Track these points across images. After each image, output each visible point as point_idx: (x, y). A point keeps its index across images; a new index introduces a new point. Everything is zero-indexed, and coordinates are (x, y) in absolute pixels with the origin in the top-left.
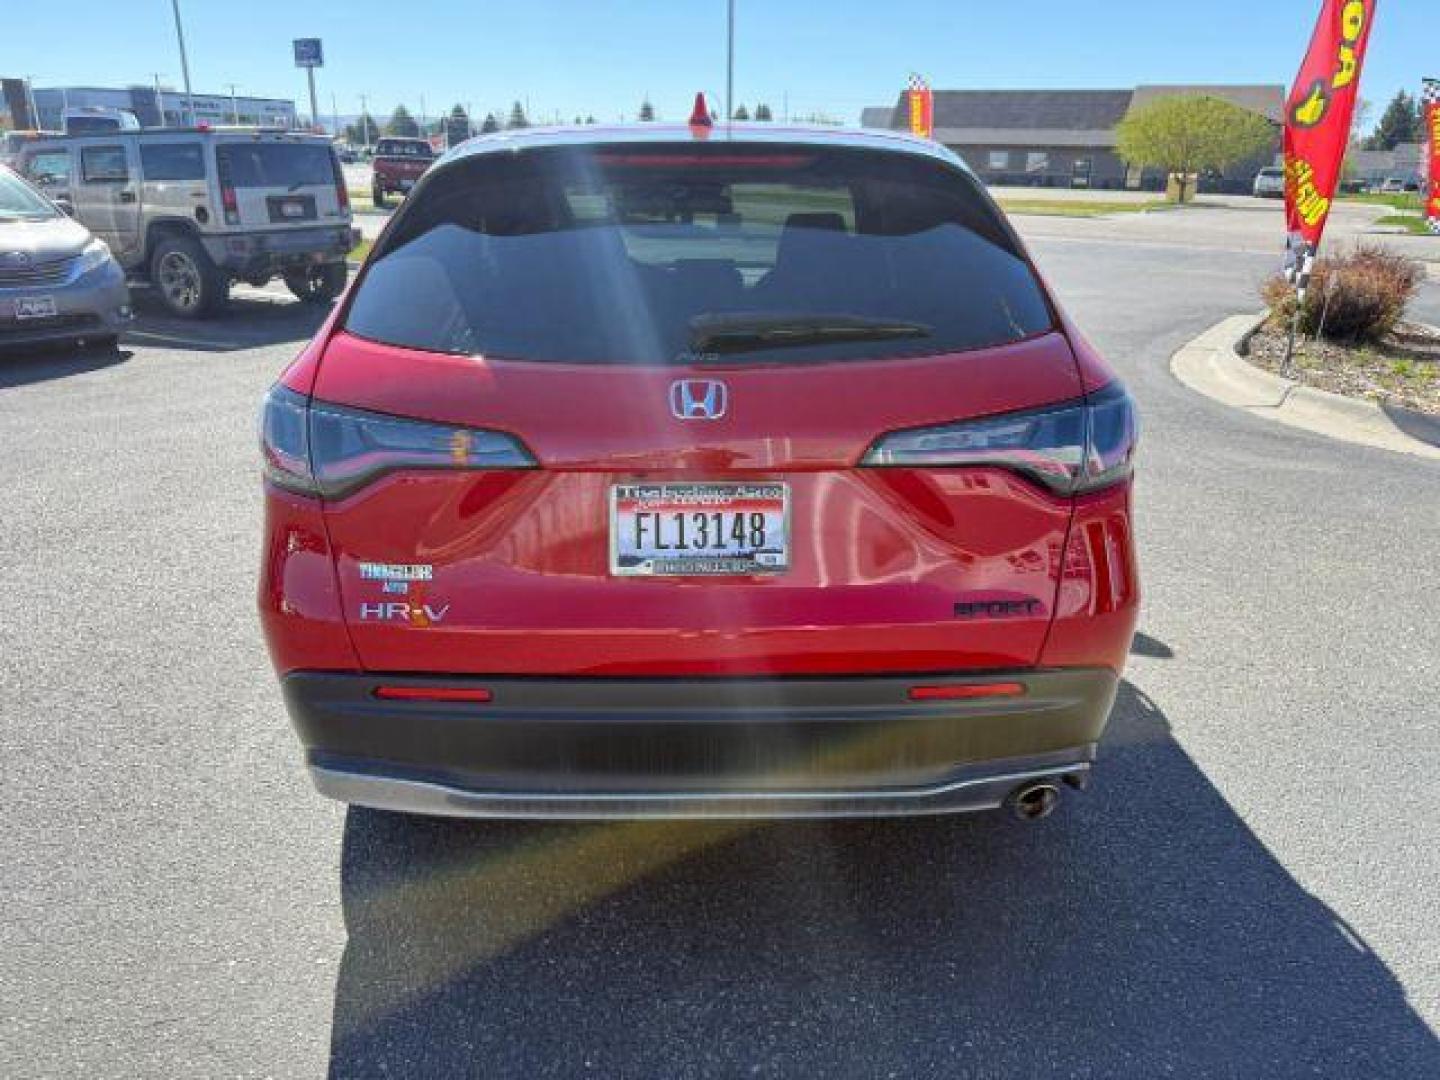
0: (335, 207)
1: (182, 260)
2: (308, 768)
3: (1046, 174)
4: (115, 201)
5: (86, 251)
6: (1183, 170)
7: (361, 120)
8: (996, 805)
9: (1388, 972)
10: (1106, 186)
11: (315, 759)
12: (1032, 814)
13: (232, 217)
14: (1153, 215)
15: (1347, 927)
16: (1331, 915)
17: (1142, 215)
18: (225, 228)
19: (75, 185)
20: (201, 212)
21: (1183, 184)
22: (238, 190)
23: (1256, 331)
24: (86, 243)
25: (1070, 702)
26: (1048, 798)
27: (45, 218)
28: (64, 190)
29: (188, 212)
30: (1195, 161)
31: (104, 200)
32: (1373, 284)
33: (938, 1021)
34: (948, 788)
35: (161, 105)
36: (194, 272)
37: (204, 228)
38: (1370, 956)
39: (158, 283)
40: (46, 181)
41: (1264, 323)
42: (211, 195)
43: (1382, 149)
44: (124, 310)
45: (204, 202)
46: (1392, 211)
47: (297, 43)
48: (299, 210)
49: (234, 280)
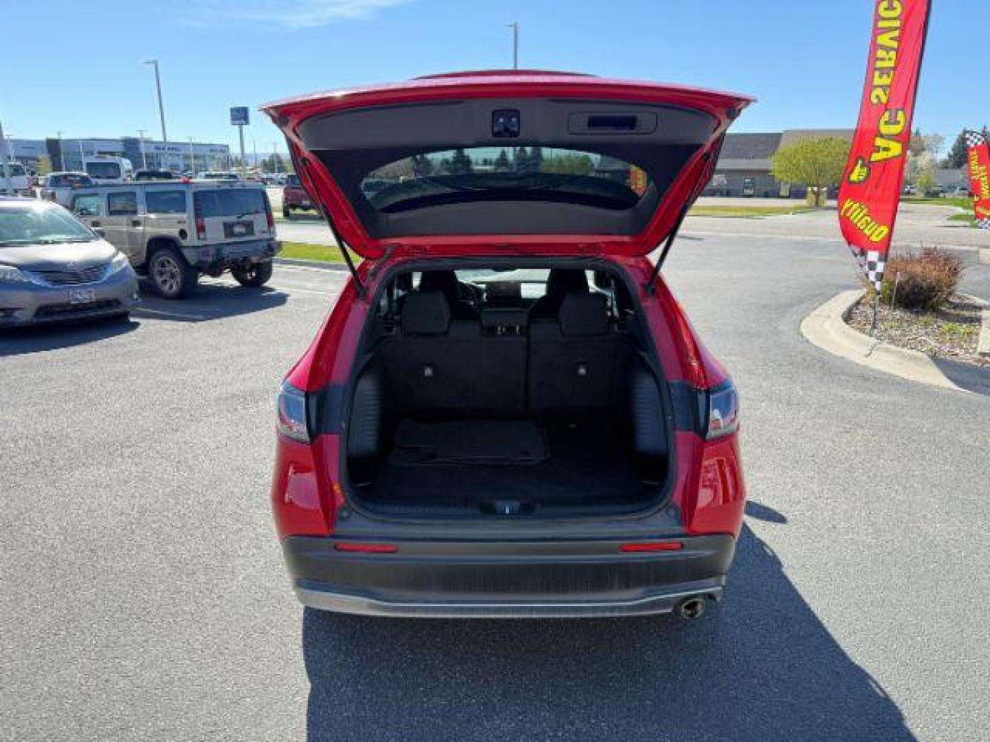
0: (266, 229)
1: (168, 262)
2: (294, 588)
3: (725, 188)
4: (128, 225)
5: (115, 260)
6: (818, 186)
7: (272, 156)
8: (669, 610)
9: (896, 708)
10: (766, 195)
11: (299, 584)
12: (692, 615)
13: (202, 236)
14: (798, 216)
15: (876, 683)
16: (867, 676)
17: (790, 216)
18: (197, 243)
19: (103, 215)
20: (183, 233)
21: (817, 194)
22: (206, 219)
23: (858, 303)
24: (114, 256)
25: (709, 553)
26: (699, 607)
27: (86, 240)
28: (94, 219)
29: (174, 232)
30: (825, 180)
31: (122, 224)
32: (932, 274)
33: (640, 733)
34: (643, 601)
35: (143, 149)
36: (176, 270)
37: (184, 243)
38: (887, 699)
39: (153, 275)
40: (84, 213)
41: (862, 298)
42: (190, 223)
43: (953, 167)
44: (135, 296)
45: (185, 227)
46: (960, 210)
47: (232, 110)
48: (243, 230)
49: (201, 274)
